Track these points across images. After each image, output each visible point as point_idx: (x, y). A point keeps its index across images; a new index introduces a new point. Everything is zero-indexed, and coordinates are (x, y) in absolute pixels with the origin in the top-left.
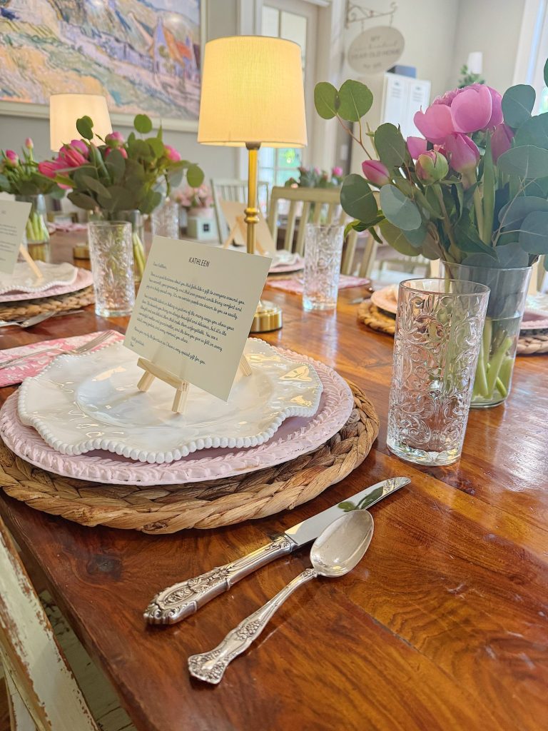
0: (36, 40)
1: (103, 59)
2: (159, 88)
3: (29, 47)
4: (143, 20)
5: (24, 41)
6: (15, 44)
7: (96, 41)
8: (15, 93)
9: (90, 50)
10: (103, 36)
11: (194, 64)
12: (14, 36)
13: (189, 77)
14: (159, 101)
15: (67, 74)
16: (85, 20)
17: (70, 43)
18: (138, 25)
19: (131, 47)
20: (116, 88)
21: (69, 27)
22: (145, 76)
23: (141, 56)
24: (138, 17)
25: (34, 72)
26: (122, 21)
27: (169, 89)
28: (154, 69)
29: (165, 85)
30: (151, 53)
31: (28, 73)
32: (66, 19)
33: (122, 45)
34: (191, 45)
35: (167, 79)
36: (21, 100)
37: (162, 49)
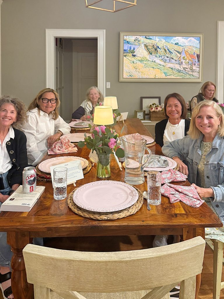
0: (141, 61)
1: (162, 63)
2: (182, 69)
3: (139, 63)
4: (177, 50)
5: (138, 61)
6: (135, 63)
7: (160, 58)
8: (133, 76)
9: (158, 61)
10: (163, 57)
11: (197, 60)
12: (135, 61)
13: (195, 65)
14: (181, 73)
15: (149, 69)
16: (157, 53)
17: (151, 60)
18: (175, 52)
19: (172, 59)
20: (166, 71)
21: (151, 56)
22: (177, 67)
23: (176, 60)
24: (175, 50)
25: (139, 69)
26: (170, 51)
27: (186, 69)
28: (181, 64)
29: (184, 68)
30: (180, 59)
31: (138, 70)
32: (151, 54)
33: (169, 58)
34: (196, 54)
35: (186, 66)
36: (135, 77)
37: (184, 57)
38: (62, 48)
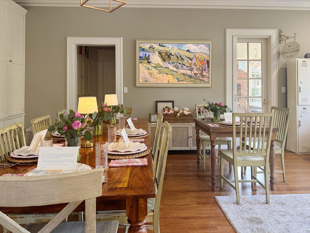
0: (155, 67)
1: (175, 69)
2: (193, 75)
3: (154, 69)
4: (188, 57)
5: (152, 68)
6: (150, 69)
7: (173, 65)
8: (148, 81)
9: (171, 67)
10: (175, 63)
11: (207, 66)
12: (150, 68)
13: (205, 70)
14: (193, 79)
15: (163, 75)
16: (170, 60)
17: (165, 66)
18: (187, 58)
19: (184, 65)
20: (179, 77)
21: (165, 63)
22: (189, 72)
23: (187, 67)
24: (187, 56)
25: (154, 75)
26: (182, 58)
27: (197, 75)
28: (191, 70)
29: (195, 74)
30: (191, 65)
31: (152, 76)
32: (164, 61)
33: (181, 65)
34: (206, 60)
35: (196, 72)
36: (150, 83)
37: (195, 63)
38: (88, 57)
